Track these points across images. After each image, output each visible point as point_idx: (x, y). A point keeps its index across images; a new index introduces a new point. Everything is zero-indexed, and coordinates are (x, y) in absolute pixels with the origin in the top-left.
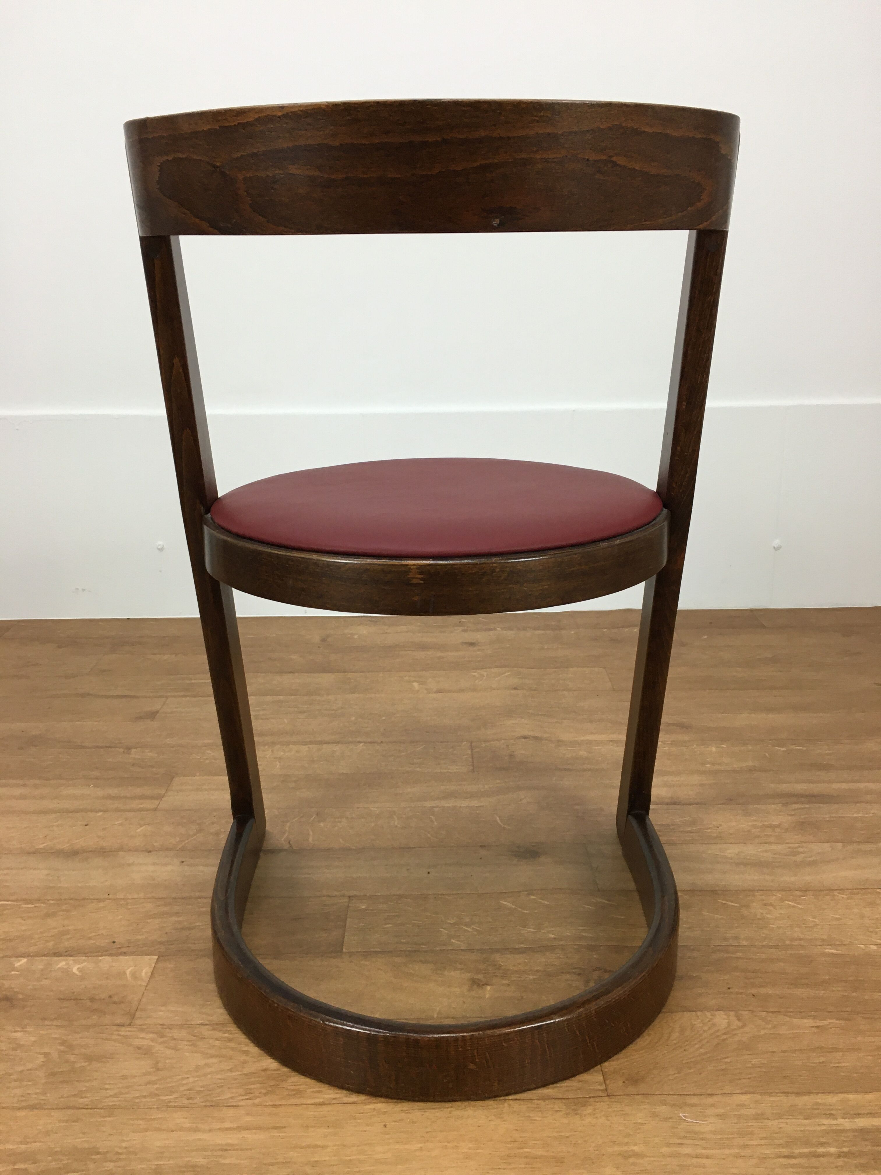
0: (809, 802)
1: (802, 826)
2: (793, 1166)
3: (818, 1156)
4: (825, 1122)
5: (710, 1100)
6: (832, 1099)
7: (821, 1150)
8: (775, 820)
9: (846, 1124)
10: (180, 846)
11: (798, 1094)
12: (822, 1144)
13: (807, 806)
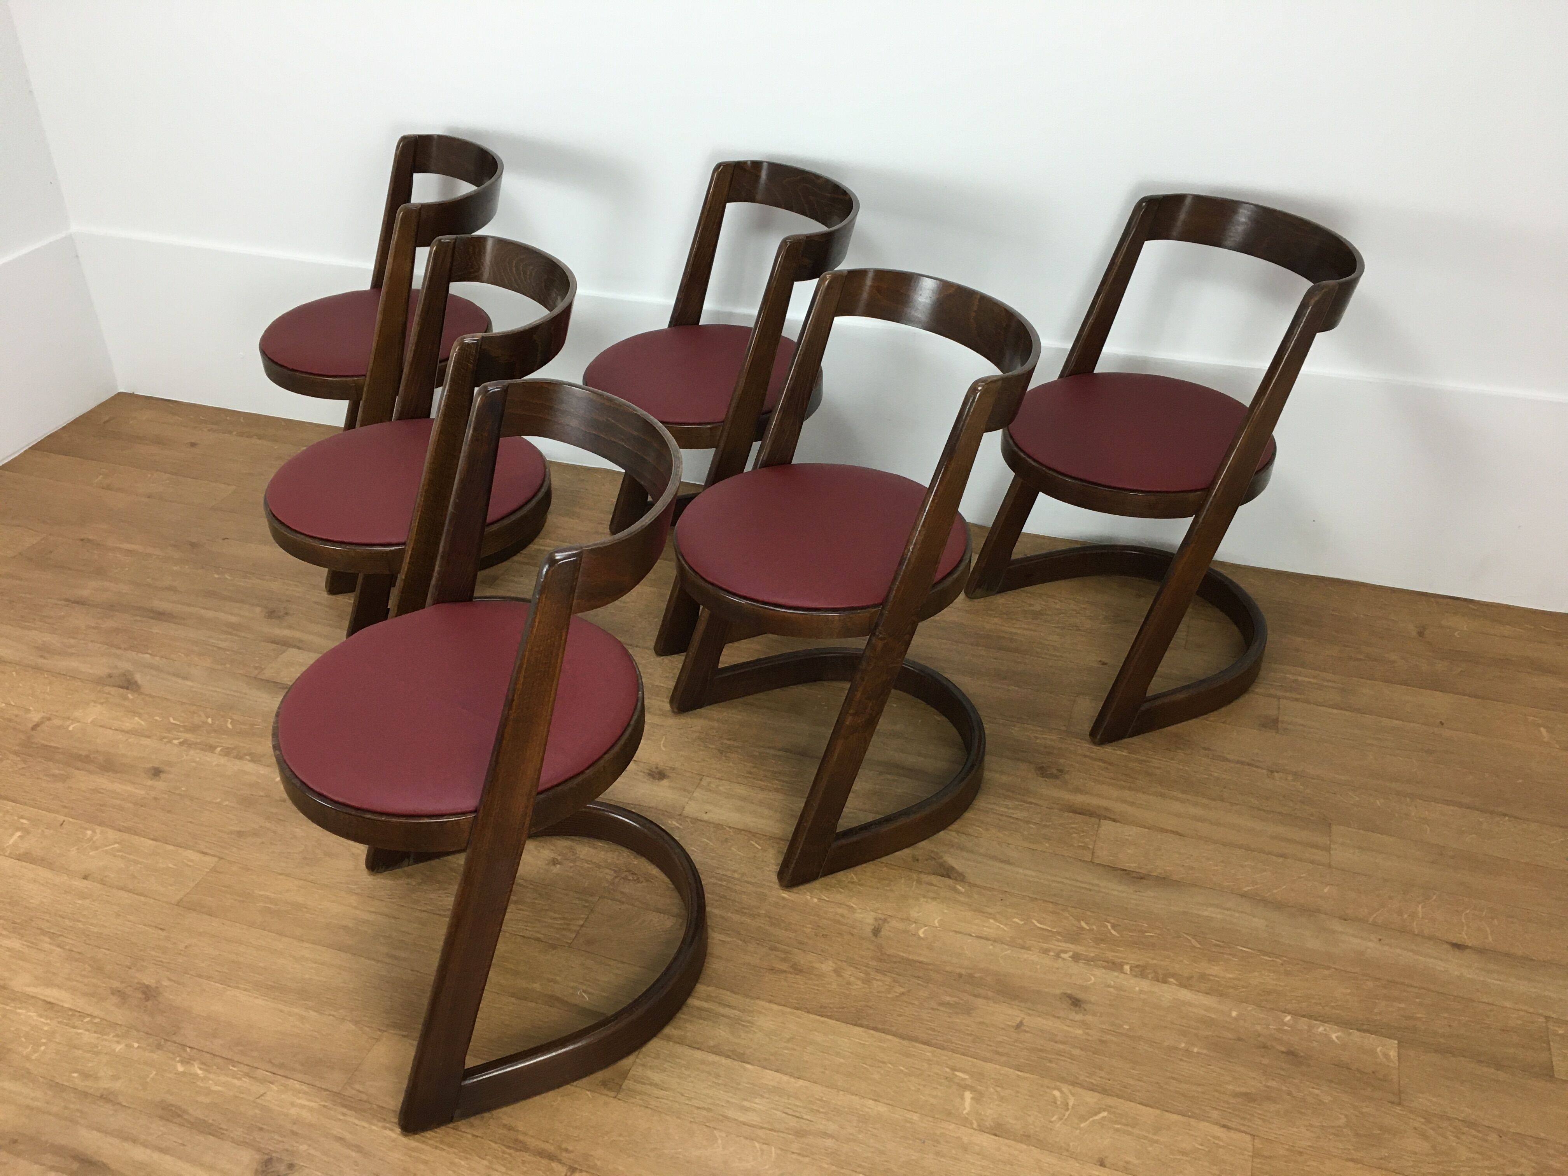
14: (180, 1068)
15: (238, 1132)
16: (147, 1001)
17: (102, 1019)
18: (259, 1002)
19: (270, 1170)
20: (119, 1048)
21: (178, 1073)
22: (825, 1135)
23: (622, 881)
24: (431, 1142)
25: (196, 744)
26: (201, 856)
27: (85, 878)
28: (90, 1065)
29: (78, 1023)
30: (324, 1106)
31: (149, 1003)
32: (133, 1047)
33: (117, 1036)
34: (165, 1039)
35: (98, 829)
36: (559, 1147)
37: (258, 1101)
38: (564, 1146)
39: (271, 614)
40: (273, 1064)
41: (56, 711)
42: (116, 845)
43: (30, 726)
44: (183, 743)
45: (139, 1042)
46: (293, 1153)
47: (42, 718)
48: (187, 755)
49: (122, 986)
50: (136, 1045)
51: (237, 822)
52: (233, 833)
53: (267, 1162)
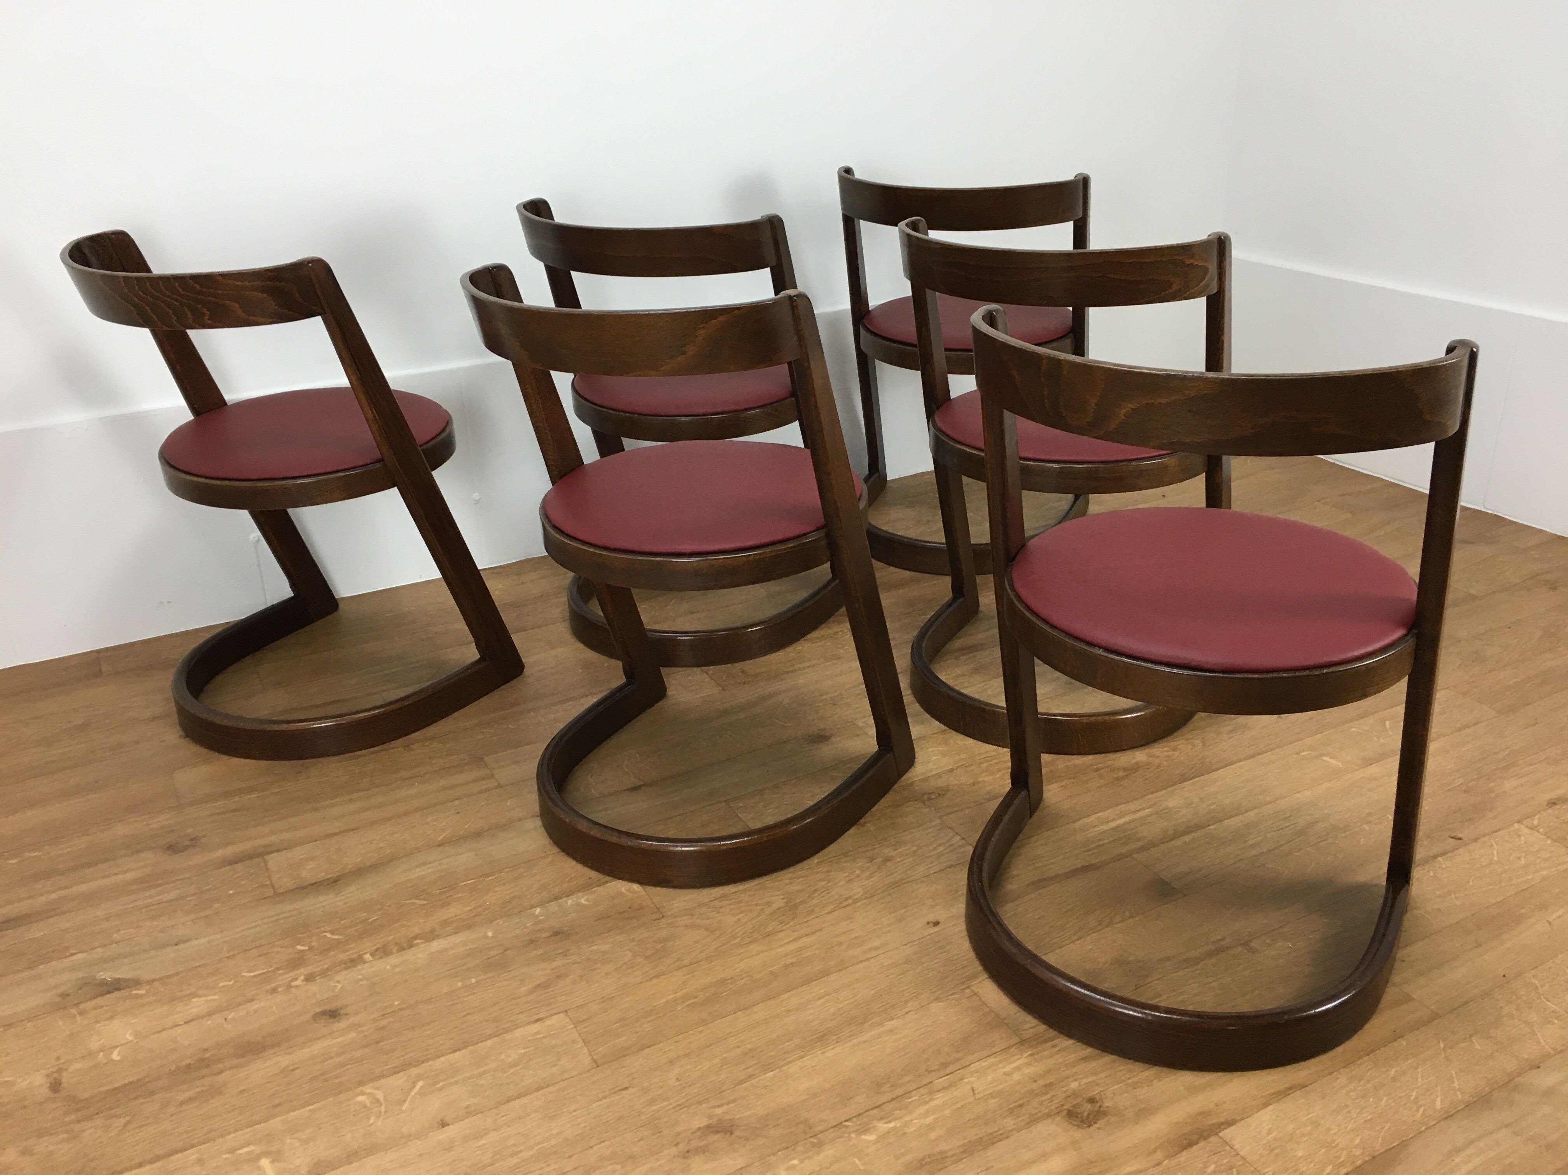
14: (872, 1137)
15: (1009, 1123)
16: (732, 1133)
18: (829, 1054)
19: (1085, 1118)
21: (877, 1141)
25: (328, 969)
26: (538, 1024)
27: (444, 1124)
31: (737, 1133)
32: (794, 1166)
34: (811, 1137)
35: (368, 1089)
37: (977, 1097)
39: (172, 849)
40: (938, 1070)
41: (58, 1058)
42: (421, 1083)
43: (45, 1091)
44: (309, 978)
45: (794, 1158)
46: (1075, 1094)
47: (48, 1076)
48: (338, 982)
49: (682, 1147)
50: (795, 1162)
51: (519, 983)
52: (532, 991)
53: (1071, 1115)
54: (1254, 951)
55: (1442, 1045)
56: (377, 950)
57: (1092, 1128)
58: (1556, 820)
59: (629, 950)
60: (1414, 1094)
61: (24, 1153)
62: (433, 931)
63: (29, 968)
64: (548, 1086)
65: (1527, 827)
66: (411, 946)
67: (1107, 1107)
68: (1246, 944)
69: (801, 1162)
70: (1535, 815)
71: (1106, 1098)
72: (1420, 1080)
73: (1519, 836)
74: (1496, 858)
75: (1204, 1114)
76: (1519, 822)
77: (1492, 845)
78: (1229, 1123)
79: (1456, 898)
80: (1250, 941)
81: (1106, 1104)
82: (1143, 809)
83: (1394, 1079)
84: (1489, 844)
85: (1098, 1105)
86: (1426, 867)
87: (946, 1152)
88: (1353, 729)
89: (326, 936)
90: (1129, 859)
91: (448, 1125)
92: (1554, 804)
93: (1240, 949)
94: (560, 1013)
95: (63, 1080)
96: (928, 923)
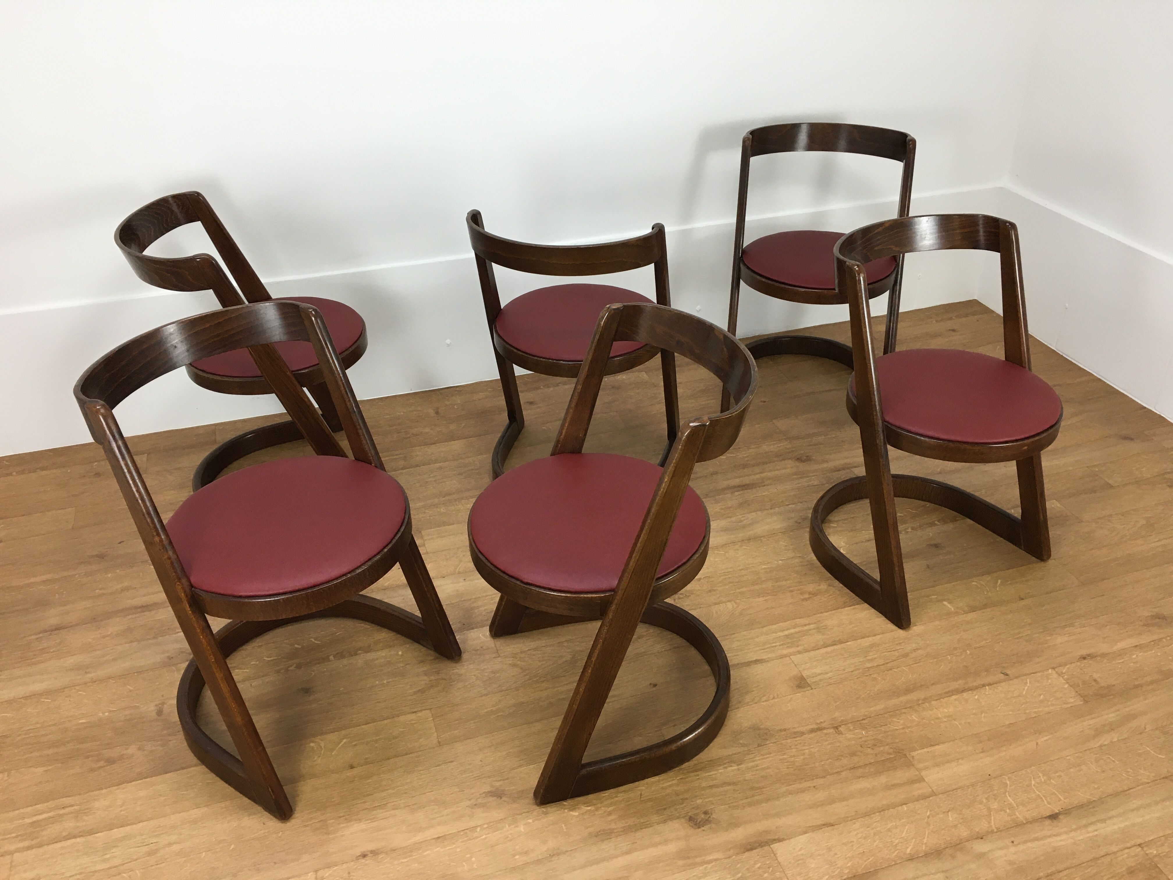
0: (742, 490)
1: (741, 505)
2: (766, 652)
3: (773, 647)
4: (774, 635)
5: (733, 636)
6: (774, 627)
7: (774, 645)
8: (730, 504)
9: (781, 634)
10: (457, 572)
11: (763, 627)
12: (773, 643)
13: (742, 492)
15: (655, 818)
16: (501, 798)
17: (487, 824)
19: (698, 822)
20: (522, 828)
21: (577, 817)
22: (915, 650)
23: (680, 600)
24: (757, 758)
25: (309, 662)
26: (414, 714)
27: (352, 767)
28: (517, 847)
29: (475, 835)
30: (681, 779)
31: (504, 798)
32: (530, 823)
33: (509, 825)
35: (317, 739)
36: (817, 723)
37: (642, 799)
38: (818, 722)
41: (163, 696)
42: (345, 741)
43: (154, 714)
44: (299, 666)
45: (530, 819)
46: (697, 808)
47: (156, 705)
48: (314, 671)
49: (473, 802)
50: (530, 821)
51: (409, 687)
52: (415, 693)
53: (691, 819)
54: (841, 733)
55: (928, 813)
56: (337, 653)
57: (700, 830)
58: (1079, 670)
59: (474, 675)
60: (897, 841)
61: (139, 749)
62: (369, 646)
63: (154, 638)
64: (411, 753)
65: (1057, 672)
66: (356, 654)
67: (713, 818)
68: (836, 728)
69: (533, 822)
70: (1066, 665)
71: (715, 812)
72: (904, 833)
73: (1048, 679)
74: (1024, 693)
75: (766, 832)
76: (1053, 668)
77: (1027, 683)
78: (780, 840)
79: (984, 717)
80: (840, 726)
81: (714, 816)
82: (809, 624)
83: (889, 830)
84: (1025, 682)
85: (708, 816)
86: (975, 692)
87: (614, 829)
88: (973, 583)
89: (312, 641)
90: (788, 658)
91: (354, 767)
92: (1084, 658)
93: (832, 730)
94: (427, 709)
95: (164, 709)
96: (651, 684)
